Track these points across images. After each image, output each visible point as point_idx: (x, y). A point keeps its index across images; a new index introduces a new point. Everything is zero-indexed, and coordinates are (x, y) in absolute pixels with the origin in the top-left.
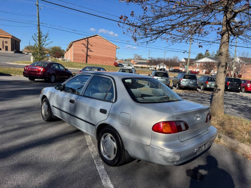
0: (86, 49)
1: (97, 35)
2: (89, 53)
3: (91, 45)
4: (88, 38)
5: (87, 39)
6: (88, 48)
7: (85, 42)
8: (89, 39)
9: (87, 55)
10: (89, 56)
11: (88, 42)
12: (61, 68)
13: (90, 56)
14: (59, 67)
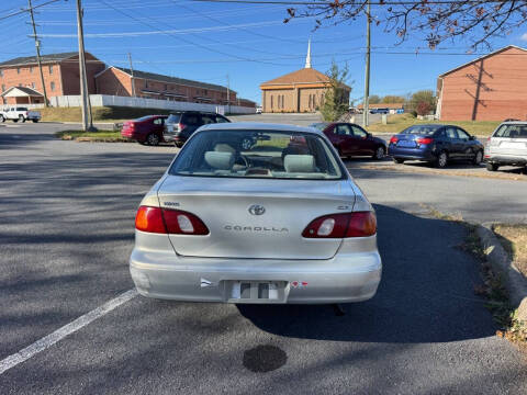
0: (475, 87)
1: (510, 48)
2: (483, 96)
3: (491, 76)
4: (482, 60)
5: (479, 64)
6: (480, 84)
7: (473, 70)
8: (485, 61)
9: (477, 101)
10: (482, 102)
11: (482, 69)
12: (357, 133)
13: (485, 103)
14: (352, 131)
